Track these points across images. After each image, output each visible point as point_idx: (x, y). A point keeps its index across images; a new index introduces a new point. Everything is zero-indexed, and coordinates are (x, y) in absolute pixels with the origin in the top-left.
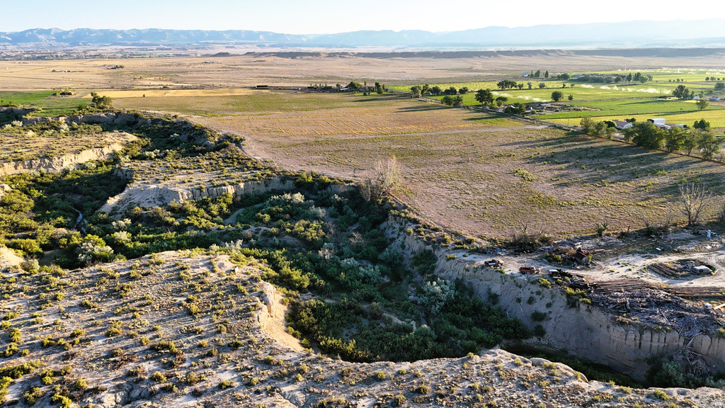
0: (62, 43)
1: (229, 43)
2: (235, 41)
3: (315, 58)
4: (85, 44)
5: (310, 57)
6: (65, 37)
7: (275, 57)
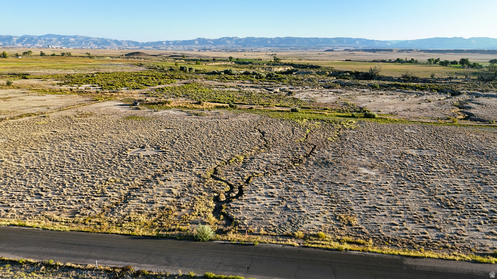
0: (238, 45)
1: (334, 46)
2: (339, 44)
3: (389, 52)
4: (250, 46)
5: (385, 52)
6: (240, 42)
7: (362, 52)
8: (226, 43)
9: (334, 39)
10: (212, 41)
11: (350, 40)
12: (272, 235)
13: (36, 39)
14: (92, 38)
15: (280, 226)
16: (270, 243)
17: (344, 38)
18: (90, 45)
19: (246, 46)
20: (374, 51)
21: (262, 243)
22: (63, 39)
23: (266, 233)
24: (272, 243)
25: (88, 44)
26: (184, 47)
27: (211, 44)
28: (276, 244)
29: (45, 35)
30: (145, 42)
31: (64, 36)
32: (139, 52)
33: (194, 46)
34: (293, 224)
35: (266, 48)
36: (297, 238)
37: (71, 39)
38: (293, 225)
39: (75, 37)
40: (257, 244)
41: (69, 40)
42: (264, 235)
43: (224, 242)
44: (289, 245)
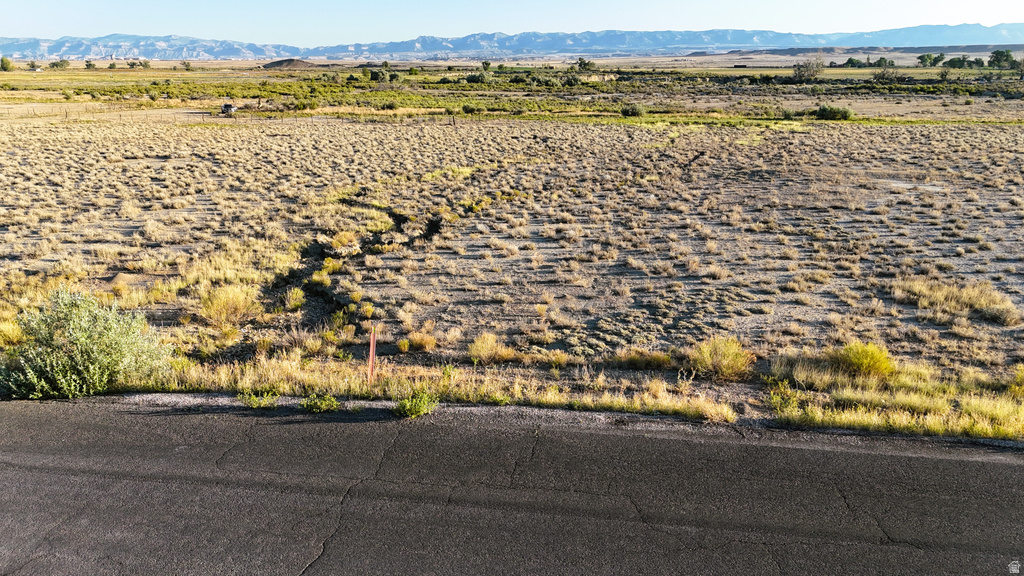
0: (504, 51)
6: (507, 44)
7: (768, 55)
8: (481, 47)
9: (707, 33)
10: (450, 42)
11: (741, 35)
12: (545, 366)
13: (87, 46)
14: (203, 41)
15: (593, 327)
16: (527, 403)
17: (727, 30)
18: (198, 55)
19: (522, 52)
20: (793, 52)
21: (468, 403)
22: (142, 43)
23: (508, 352)
24: (540, 406)
25: (195, 54)
26: (391, 56)
27: (447, 48)
28: (570, 407)
29: (106, 37)
30: (312, 48)
31: (146, 38)
32: (293, 60)
33: (413, 54)
34: (665, 315)
35: (562, 54)
36: (711, 377)
37: (159, 43)
38: (668, 321)
39: (167, 39)
40: (427, 407)
41: (155, 45)
42: (497, 361)
43: (198, 400)
44: (663, 414)
